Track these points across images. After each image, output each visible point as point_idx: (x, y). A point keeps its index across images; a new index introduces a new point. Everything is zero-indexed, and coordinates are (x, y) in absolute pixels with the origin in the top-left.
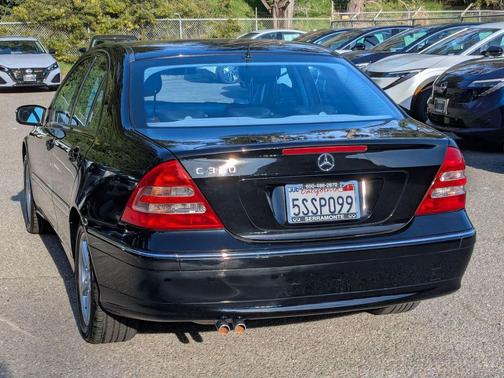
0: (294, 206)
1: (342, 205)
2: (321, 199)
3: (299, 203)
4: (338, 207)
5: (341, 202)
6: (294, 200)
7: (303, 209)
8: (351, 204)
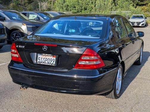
0: (39, 59)
1: (51, 61)
2: (46, 58)
3: (40, 58)
4: (50, 62)
5: (51, 60)
6: (39, 58)
7: (41, 60)
8: (54, 61)
